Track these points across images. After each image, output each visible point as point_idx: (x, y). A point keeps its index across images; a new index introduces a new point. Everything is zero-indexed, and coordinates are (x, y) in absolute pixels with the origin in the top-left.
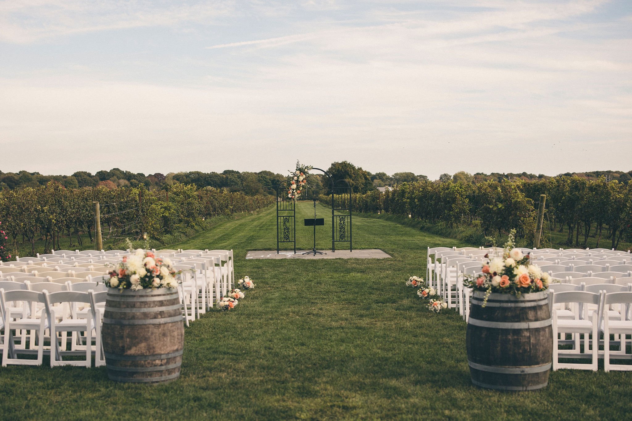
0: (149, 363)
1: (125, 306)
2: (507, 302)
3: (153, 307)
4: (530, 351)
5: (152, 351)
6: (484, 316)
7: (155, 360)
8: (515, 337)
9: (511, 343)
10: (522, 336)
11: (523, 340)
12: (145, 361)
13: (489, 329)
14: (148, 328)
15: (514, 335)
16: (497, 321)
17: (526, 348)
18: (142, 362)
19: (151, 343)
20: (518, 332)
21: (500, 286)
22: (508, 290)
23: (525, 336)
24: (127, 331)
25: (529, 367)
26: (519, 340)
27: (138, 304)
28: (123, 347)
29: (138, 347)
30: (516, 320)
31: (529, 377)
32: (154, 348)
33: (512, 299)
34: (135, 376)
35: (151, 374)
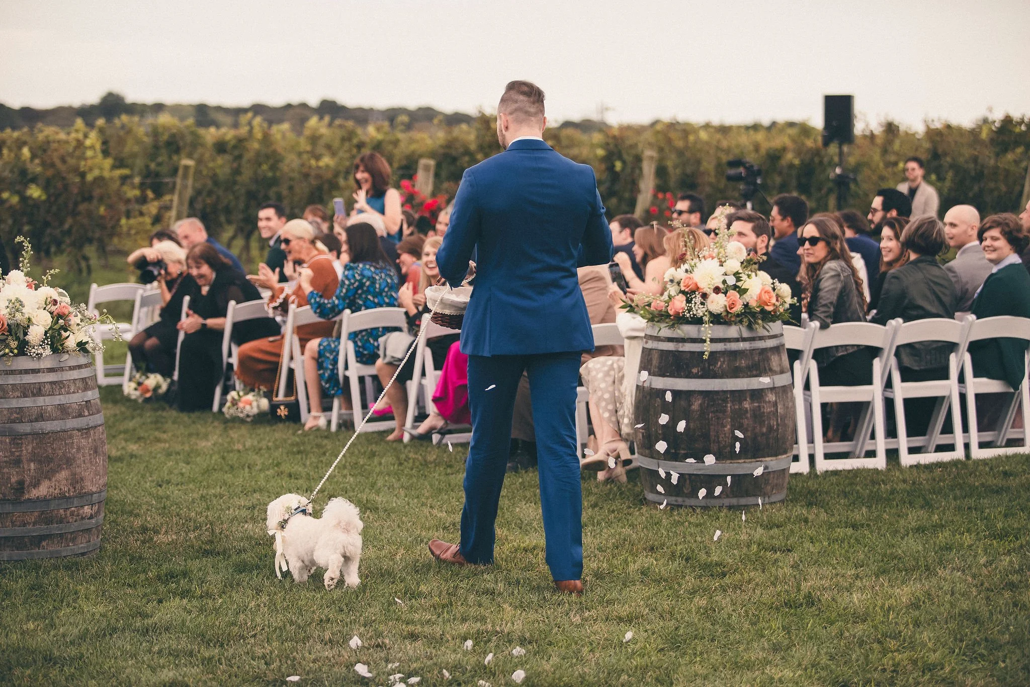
0: (72, 514)
1: (18, 394)
2: (737, 340)
3: (74, 392)
4: (778, 429)
5: (78, 486)
6: (695, 371)
7: (82, 507)
8: (756, 404)
9: (749, 415)
10: (765, 402)
11: (768, 409)
12: (66, 510)
13: (706, 394)
14: (71, 437)
15: (753, 400)
16: (721, 377)
17: (772, 422)
18: (62, 511)
19: (78, 470)
20: (757, 394)
21: (727, 311)
22: (738, 319)
23: (770, 402)
24: (30, 448)
25: (774, 458)
26: (762, 410)
27: (48, 386)
28: (21, 483)
29: (54, 479)
30: (754, 372)
31: (774, 478)
32: (82, 479)
33: (746, 334)
34: (44, 543)
35: (73, 537)
